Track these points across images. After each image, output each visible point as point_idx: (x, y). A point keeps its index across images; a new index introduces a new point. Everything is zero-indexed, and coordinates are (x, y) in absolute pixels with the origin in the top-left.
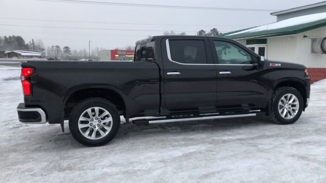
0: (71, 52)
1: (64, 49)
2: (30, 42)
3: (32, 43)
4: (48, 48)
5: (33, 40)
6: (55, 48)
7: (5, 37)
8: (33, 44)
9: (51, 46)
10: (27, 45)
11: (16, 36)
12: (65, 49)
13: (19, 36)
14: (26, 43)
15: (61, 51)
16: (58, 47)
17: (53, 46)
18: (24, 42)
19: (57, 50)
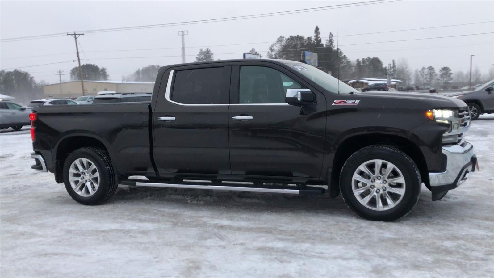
0: (452, 75)
1: (441, 71)
2: (390, 65)
3: (392, 66)
4: (416, 71)
5: (393, 61)
6: (426, 70)
7: (358, 60)
8: (394, 66)
9: (420, 69)
10: (385, 69)
11: (372, 57)
12: (443, 72)
13: (376, 57)
14: (384, 66)
15: (436, 75)
16: (431, 68)
17: (424, 68)
18: (382, 65)
19: (430, 74)
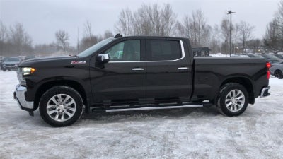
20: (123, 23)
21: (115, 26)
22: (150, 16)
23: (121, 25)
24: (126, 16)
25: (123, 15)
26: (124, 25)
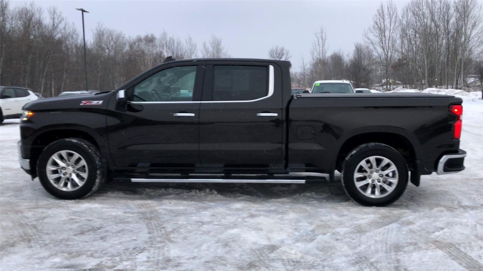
20: (380, 29)
21: (366, 35)
22: (432, 14)
23: (377, 33)
24: (387, 16)
25: (381, 14)
26: (382, 31)
